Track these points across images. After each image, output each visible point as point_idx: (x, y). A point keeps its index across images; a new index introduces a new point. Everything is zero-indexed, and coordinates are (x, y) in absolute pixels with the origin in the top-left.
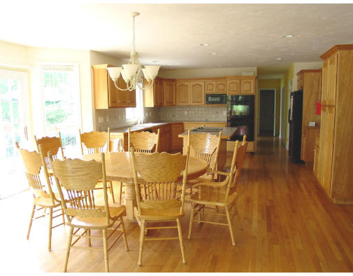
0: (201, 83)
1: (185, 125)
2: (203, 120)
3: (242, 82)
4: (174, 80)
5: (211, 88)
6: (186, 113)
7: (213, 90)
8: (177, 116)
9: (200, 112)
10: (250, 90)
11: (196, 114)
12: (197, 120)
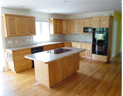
0: (81, 21)
1: (72, 43)
2: (84, 41)
3: (102, 20)
4: (69, 20)
5: (86, 24)
6: (76, 37)
7: (87, 25)
8: (72, 38)
9: (82, 37)
10: (106, 25)
11: (80, 37)
12: (81, 41)
